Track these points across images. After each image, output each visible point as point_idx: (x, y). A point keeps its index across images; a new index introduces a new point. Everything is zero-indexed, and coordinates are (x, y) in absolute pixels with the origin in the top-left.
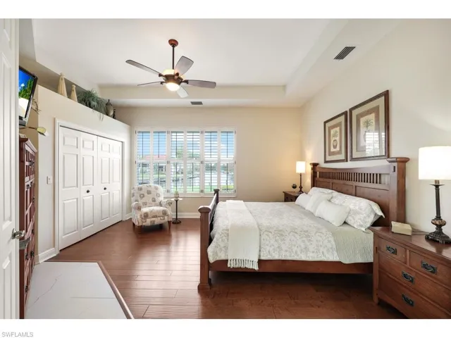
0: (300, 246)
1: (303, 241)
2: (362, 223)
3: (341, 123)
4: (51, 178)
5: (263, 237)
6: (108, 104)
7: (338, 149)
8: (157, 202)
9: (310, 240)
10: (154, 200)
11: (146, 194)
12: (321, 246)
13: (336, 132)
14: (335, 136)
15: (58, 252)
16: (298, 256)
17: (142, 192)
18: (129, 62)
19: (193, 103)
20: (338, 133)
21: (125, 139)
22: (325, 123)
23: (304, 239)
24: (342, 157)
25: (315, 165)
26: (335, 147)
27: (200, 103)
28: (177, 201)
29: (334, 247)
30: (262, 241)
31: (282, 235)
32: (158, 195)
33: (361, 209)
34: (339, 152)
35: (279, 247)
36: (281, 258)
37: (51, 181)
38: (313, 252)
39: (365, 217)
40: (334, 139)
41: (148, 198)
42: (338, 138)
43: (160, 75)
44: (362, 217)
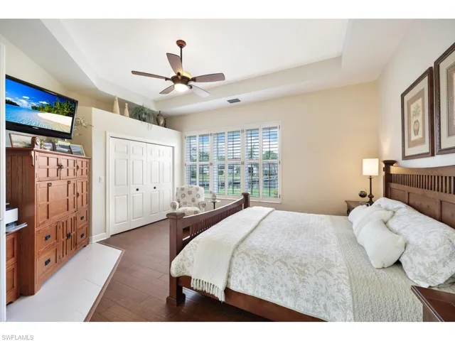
0: (286, 285)
1: (292, 279)
2: (424, 274)
3: (423, 91)
4: (103, 178)
5: (235, 260)
6: (159, 115)
7: (420, 135)
8: (196, 202)
9: (303, 281)
10: (193, 200)
11: (187, 194)
12: (322, 295)
13: (418, 107)
14: (416, 114)
15: (108, 237)
16: (282, 299)
17: (183, 192)
18: (134, 72)
19: (231, 101)
20: (421, 109)
21: (176, 144)
22: (403, 96)
23: (295, 275)
24: (425, 148)
25: (389, 164)
26: (416, 132)
27: (237, 100)
28: (214, 203)
29: (349, 302)
30: (234, 265)
31: (262, 263)
32: (198, 196)
33: (428, 246)
34: (422, 142)
35: (254, 279)
36: (256, 295)
37: (103, 181)
38: (307, 301)
39: (434, 263)
40: (415, 120)
41: (188, 199)
42: (419, 118)
43: (167, 79)
44: (427, 260)
